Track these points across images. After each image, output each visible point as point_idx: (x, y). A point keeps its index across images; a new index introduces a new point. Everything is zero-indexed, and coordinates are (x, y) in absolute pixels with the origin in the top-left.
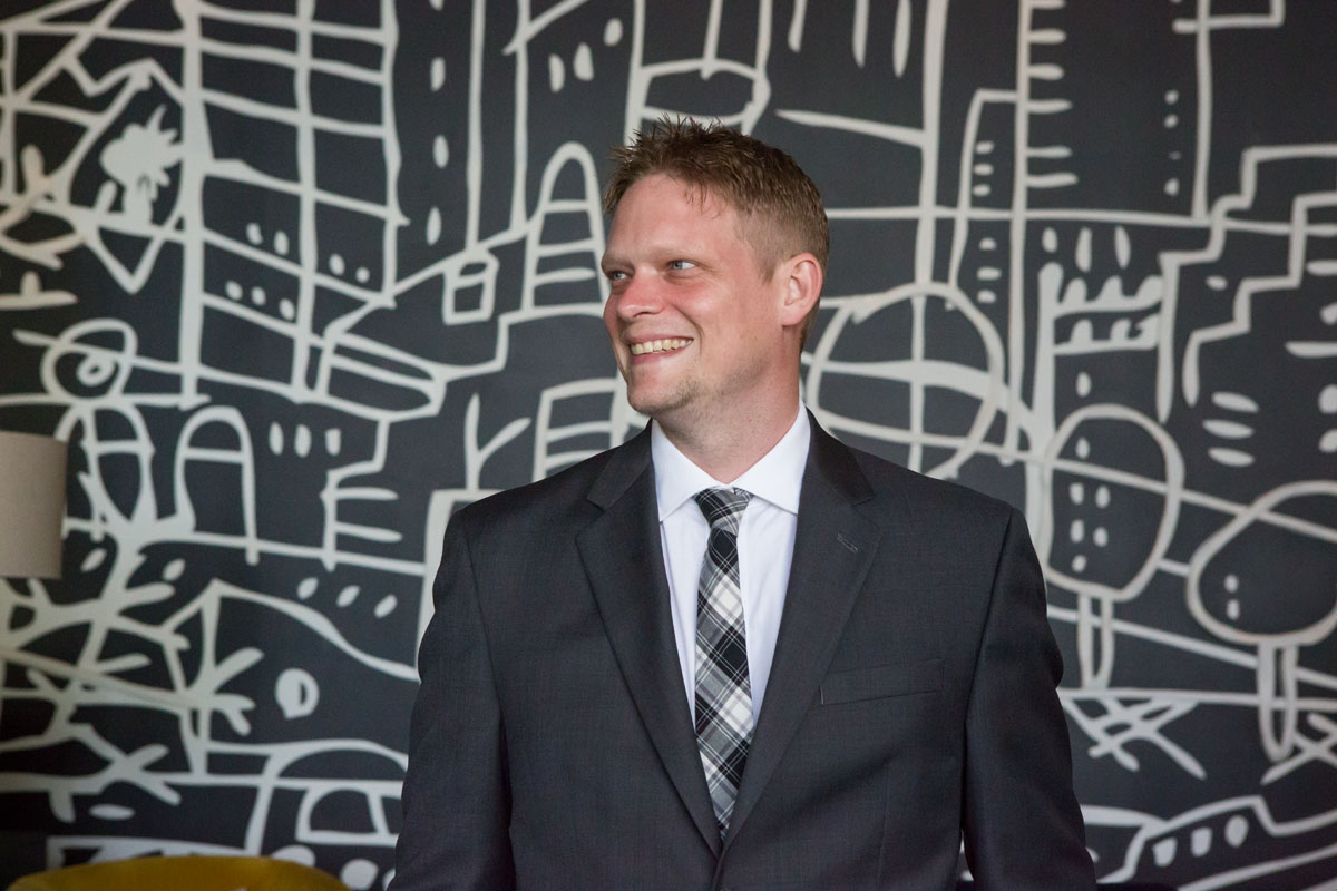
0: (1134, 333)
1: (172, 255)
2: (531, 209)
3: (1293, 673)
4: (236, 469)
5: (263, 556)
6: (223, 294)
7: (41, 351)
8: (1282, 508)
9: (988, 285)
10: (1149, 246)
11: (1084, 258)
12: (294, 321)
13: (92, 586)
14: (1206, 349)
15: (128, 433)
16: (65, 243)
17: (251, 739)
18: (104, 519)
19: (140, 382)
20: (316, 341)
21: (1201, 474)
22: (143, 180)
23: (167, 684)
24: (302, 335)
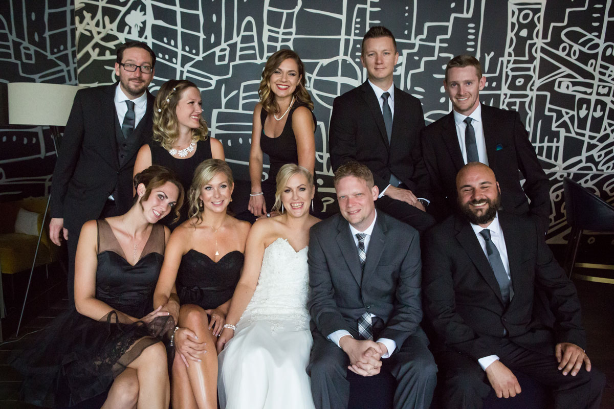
2: (238, 35)
7: (111, 71)
8: (429, 117)
12: (176, 64)
14: (412, 74)
16: (116, 42)
20: (182, 69)
22: (136, 25)
24: (178, 67)
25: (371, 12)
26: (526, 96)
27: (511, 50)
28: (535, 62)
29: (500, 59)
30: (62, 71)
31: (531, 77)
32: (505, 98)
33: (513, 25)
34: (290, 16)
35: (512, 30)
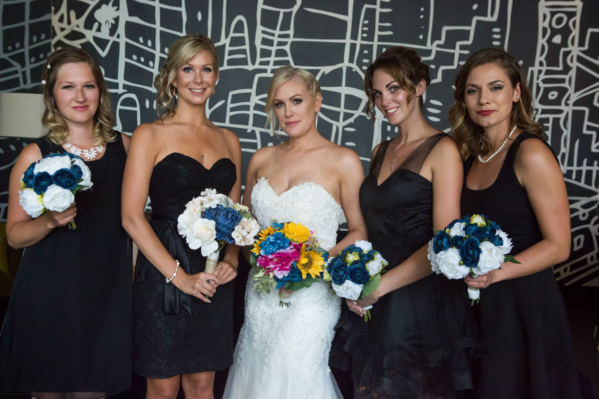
1: (116, 45)
2: (227, 37)
4: (136, 112)
6: (132, 59)
9: (365, 64)
12: (153, 67)
16: (83, 41)
22: (107, 22)
24: (155, 72)
25: (381, 13)
26: (561, 112)
27: (542, 59)
28: (570, 73)
29: (530, 69)
30: (16, 72)
31: (565, 90)
32: (537, 114)
33: (545, 30)
34: (287, 16)
35: (544, 36)
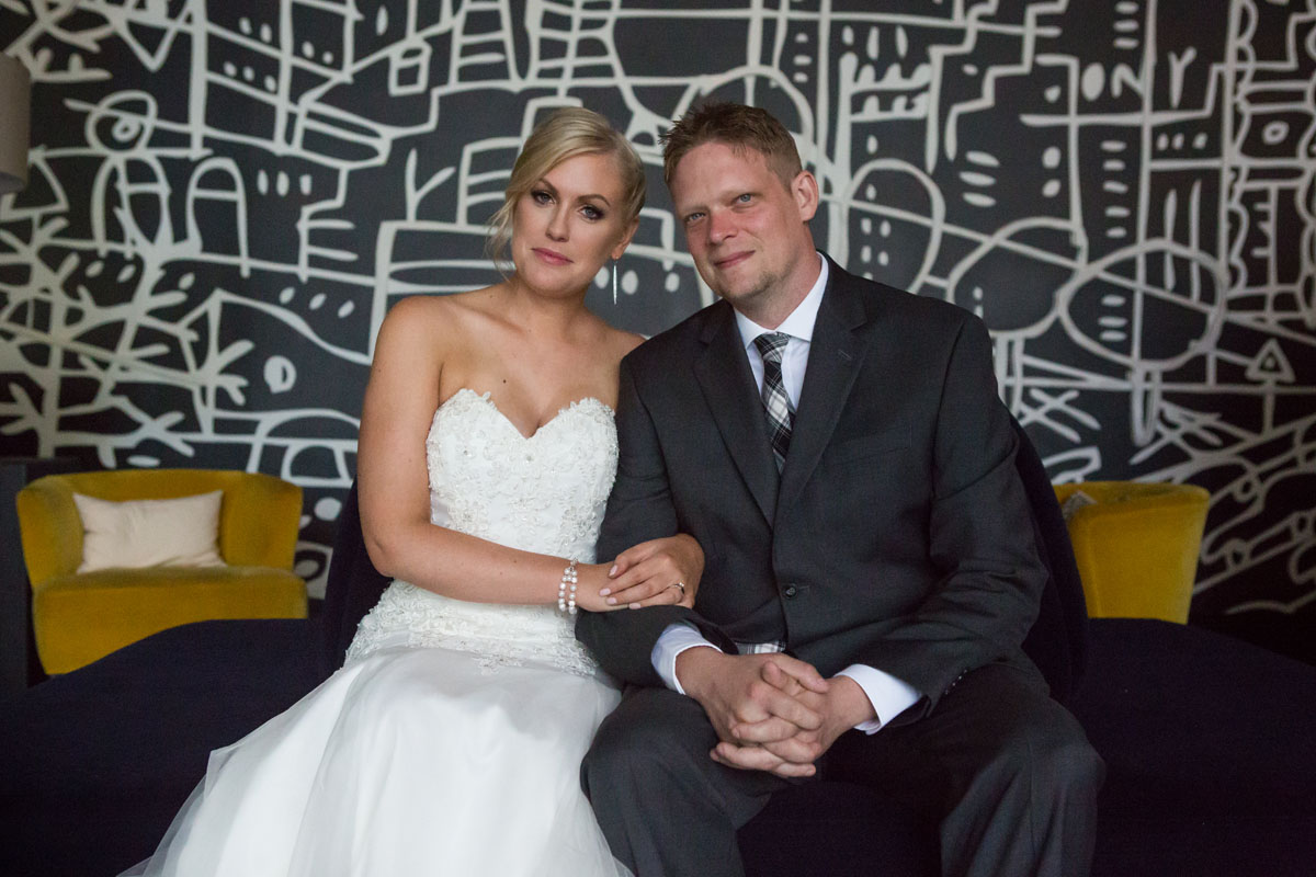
0: (909, 106)
1: (183, 42)
2: (454, 8)
3: (1021, 359)
4: (233, 205)
5: (253, 271)
6: (221, 72)
7: (84, 115)
8: (1014, 237)
9: (802, 69)
10: (921, 41)
11: (873, 49)
12: (276, 92)
13: (126, 293)
14: (962, 118)
15: (152, 178)
16: (101, 32)
17: (247, 408)
18: (134, 242)
19: (159, 139)
20: (292, 108)
21: (958, 212)
23: (183, 367)
24: (282, 104)
26: (1296, 173)
27: (1245, 42)
28: (1315, 76)
29: (1215, 69)
31: (1305, 119)
32: (1236, 180)
